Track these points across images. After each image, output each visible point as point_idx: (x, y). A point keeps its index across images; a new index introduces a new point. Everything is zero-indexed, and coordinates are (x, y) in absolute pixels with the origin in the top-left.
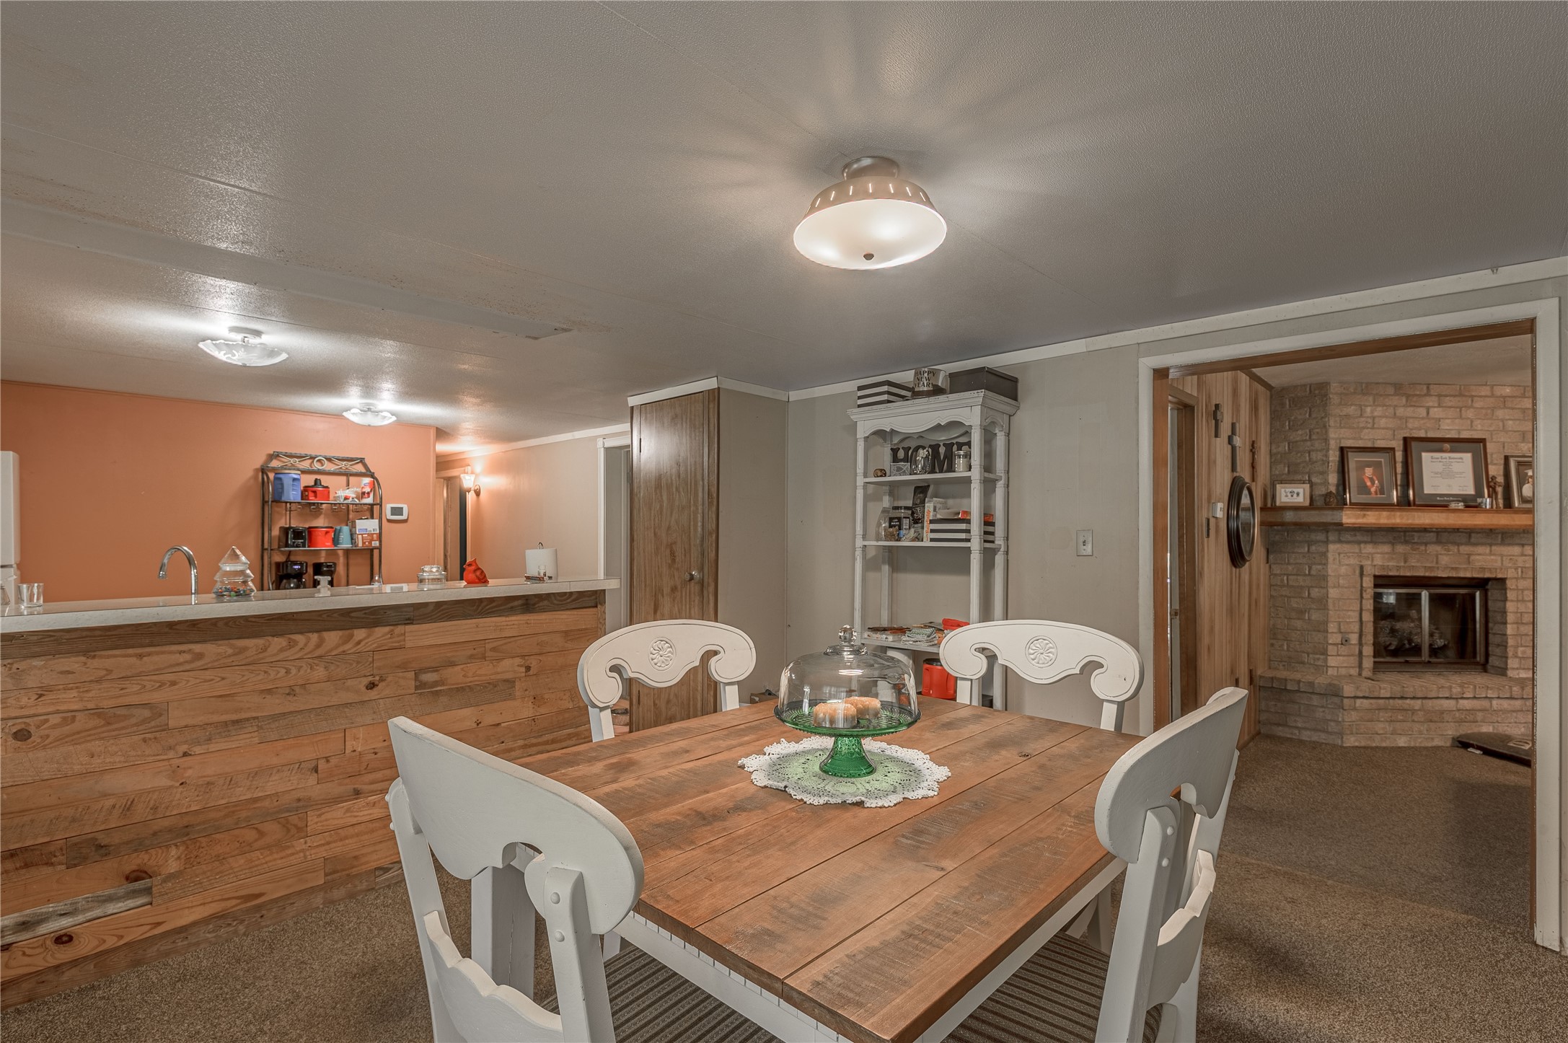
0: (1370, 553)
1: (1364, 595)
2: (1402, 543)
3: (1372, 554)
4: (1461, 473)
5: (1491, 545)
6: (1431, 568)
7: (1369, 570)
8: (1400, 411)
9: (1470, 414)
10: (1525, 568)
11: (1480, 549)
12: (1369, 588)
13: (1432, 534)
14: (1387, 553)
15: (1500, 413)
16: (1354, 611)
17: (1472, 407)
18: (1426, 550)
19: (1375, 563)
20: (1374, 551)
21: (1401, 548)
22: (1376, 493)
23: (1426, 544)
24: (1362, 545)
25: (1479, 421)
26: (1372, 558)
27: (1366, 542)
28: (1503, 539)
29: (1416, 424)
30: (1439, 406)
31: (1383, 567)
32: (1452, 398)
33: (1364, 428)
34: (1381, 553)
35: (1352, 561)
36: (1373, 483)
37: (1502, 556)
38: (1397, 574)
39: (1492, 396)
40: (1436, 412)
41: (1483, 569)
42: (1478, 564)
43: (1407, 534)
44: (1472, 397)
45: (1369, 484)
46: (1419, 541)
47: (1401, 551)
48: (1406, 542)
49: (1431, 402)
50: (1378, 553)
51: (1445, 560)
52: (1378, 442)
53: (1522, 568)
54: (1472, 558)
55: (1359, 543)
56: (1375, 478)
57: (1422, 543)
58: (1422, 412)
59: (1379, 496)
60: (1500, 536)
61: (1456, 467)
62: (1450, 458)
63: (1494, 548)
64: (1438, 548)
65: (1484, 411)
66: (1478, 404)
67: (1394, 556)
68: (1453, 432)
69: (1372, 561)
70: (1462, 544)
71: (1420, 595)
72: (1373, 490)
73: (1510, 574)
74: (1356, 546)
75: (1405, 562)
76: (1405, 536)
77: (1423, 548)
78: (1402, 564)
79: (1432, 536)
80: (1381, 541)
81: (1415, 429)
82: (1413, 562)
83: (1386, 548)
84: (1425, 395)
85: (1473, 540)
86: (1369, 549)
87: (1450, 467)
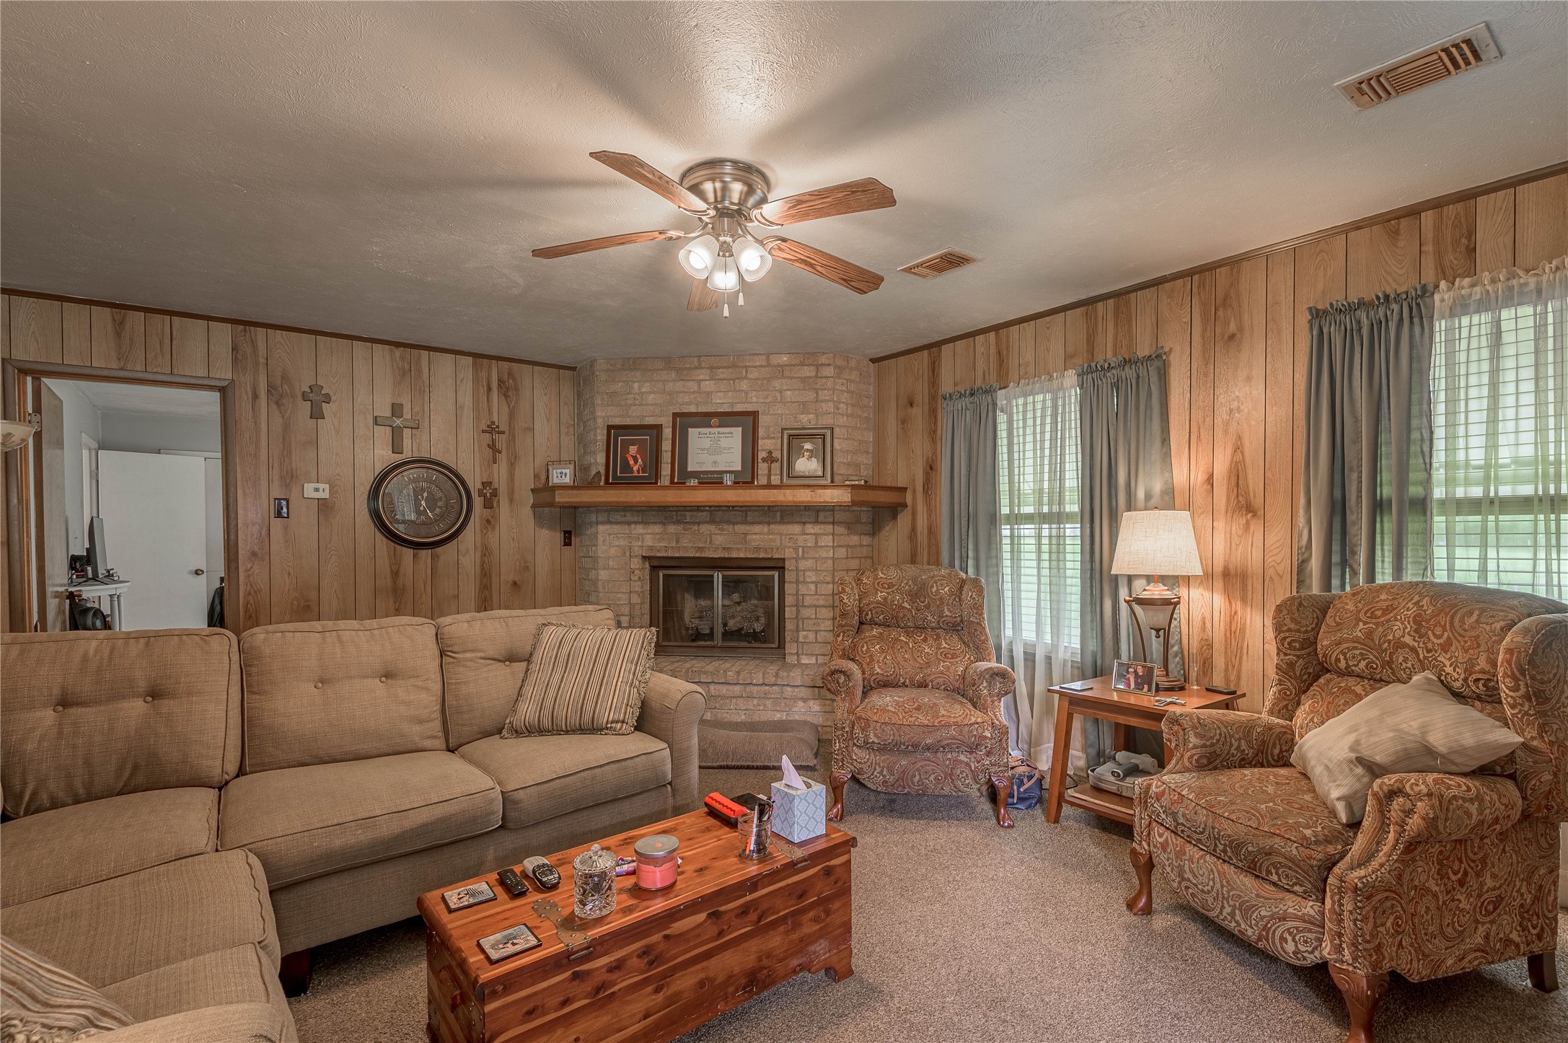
0: (641, 534)
1: (633, 577)
2: (674, 523)
3: (643, 535)
4: (729, 448)
5: (769, 524)
6: (701, 549)
7: (638, 551)
8: (670, 386)
9: (744, 385)
10: (807, 547)
11: (757, 528)
12: (637, 569)
14: (657, 533)
15: (777, 384)
16: (624, 593)
17: (746, 378)
18: (698, 530)
19: (645, 544)
20: (644, 531)
21: (672, 529)
22: (638, 470)
23: (699, 523)
24: (633, 526)
25: (754, 393)
26: (643, 539)
27: (636, 523)
28: (782, 517)
29: (687, 399)
30: (711, 379)
31: (651, 548)
33: (631, 405)
35: (621, 542)
36: (636, 462)
37: (781, 535)
38: (665, 555)
39: (769, 365)
40: (708, 386)
41: (757, 549)
42: (755, 544)
43: (679, 513)
44: (746, 367)
45: (632, 462)
46: (692, 521)
47: (672, 531)
48: (678, 522)
49: (703, 374)
50: (649, 534)
51: (719, 540)
52: (647, 418)
53: (803, 547)
54: (748, 537)
55: (629, 524)
56: (638, 456)
57: (694, 523)
58: (693, 386)
59: (642, 474)
60: (779, 514)
61: (724, 442)
62: (719, 433)
63: (772, 526)
64: (712, 528)
65: (759, 382)
66: (754, 374)
67: (665, 537)
68: (725, 405)
69: (643, 541)
70: (737, 523)
71: (713, 577)
72: (635, 468)
73: (788, 553)
74: (626, 527)
75: (677, 543)
76: (675, 515)
77: (696, 527)
78: (675, 545)
79: (704, 515)
81: (686, 404)
82: (684, 542)
83: (657, 529)
84: (696, 368)
85: (749, 519)
86: (639, 529)
87: (719, 442)
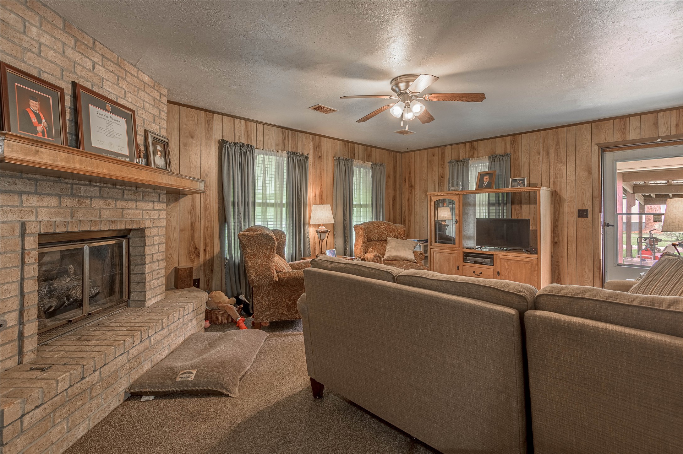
1: (27, 260)
3: (37, 208)
4: (118, 135)
5: (136, 200)
7: (33, 228)
8: (69, 52)
9: (124, 85)
11: (131, 204)
12: (33, 249)
13: (96, 188)
14: (54, 207)
16: (13, 282)
17: (125, 80)
18: (91, 205)
19: (40, 218)
20: (39, 204)
21: (68, 202)
22: (43, 132)
23: (91, 198)
24: (24, 197)
25: (130, 94)
26: (37, 213)
27: (29, 193)
28: (143, 197)
29: (84, 73)
30: (103, 66)
32: (112, 64)
33: (28, 50)
34: (48, 207)
35: (10, 217)
36: (40, 122)
37: (143, 210)
38: (65, 230)
39: (138, 77)
40: (100, 70)
42: (128, 217)
43: (75, 186)
44: (126, 71)
45: (34, 120)
46: (85, 195)
47: (68, 204)
48: (73, 195)
49: (96, 58)
50: (44, 207)
51: (106, 214)
54: (125, 212)
55: (21, 193)
56: (41, 115)
58: (89, 64)
59: (46, 138)
61: (116, 128)
62: (111, 118)
63: (138, 203)
67: (61, 211)
68: (113, 95)
69: (37, 216)
70: (118, 200)
71: (82, 249)
72: (40, 128)
73: (148, 224)
74: (16, 197)
75: (72, 218)
76: (72, 189)
77: (88, 202)
78: (69, 219)
80: (47, 192)
81: (83, 78)
82: (79, 216)
83: (53, 201)
84: (92, 48)
85: (125, 196)
86: (32, 201)
87: (112, 127)
